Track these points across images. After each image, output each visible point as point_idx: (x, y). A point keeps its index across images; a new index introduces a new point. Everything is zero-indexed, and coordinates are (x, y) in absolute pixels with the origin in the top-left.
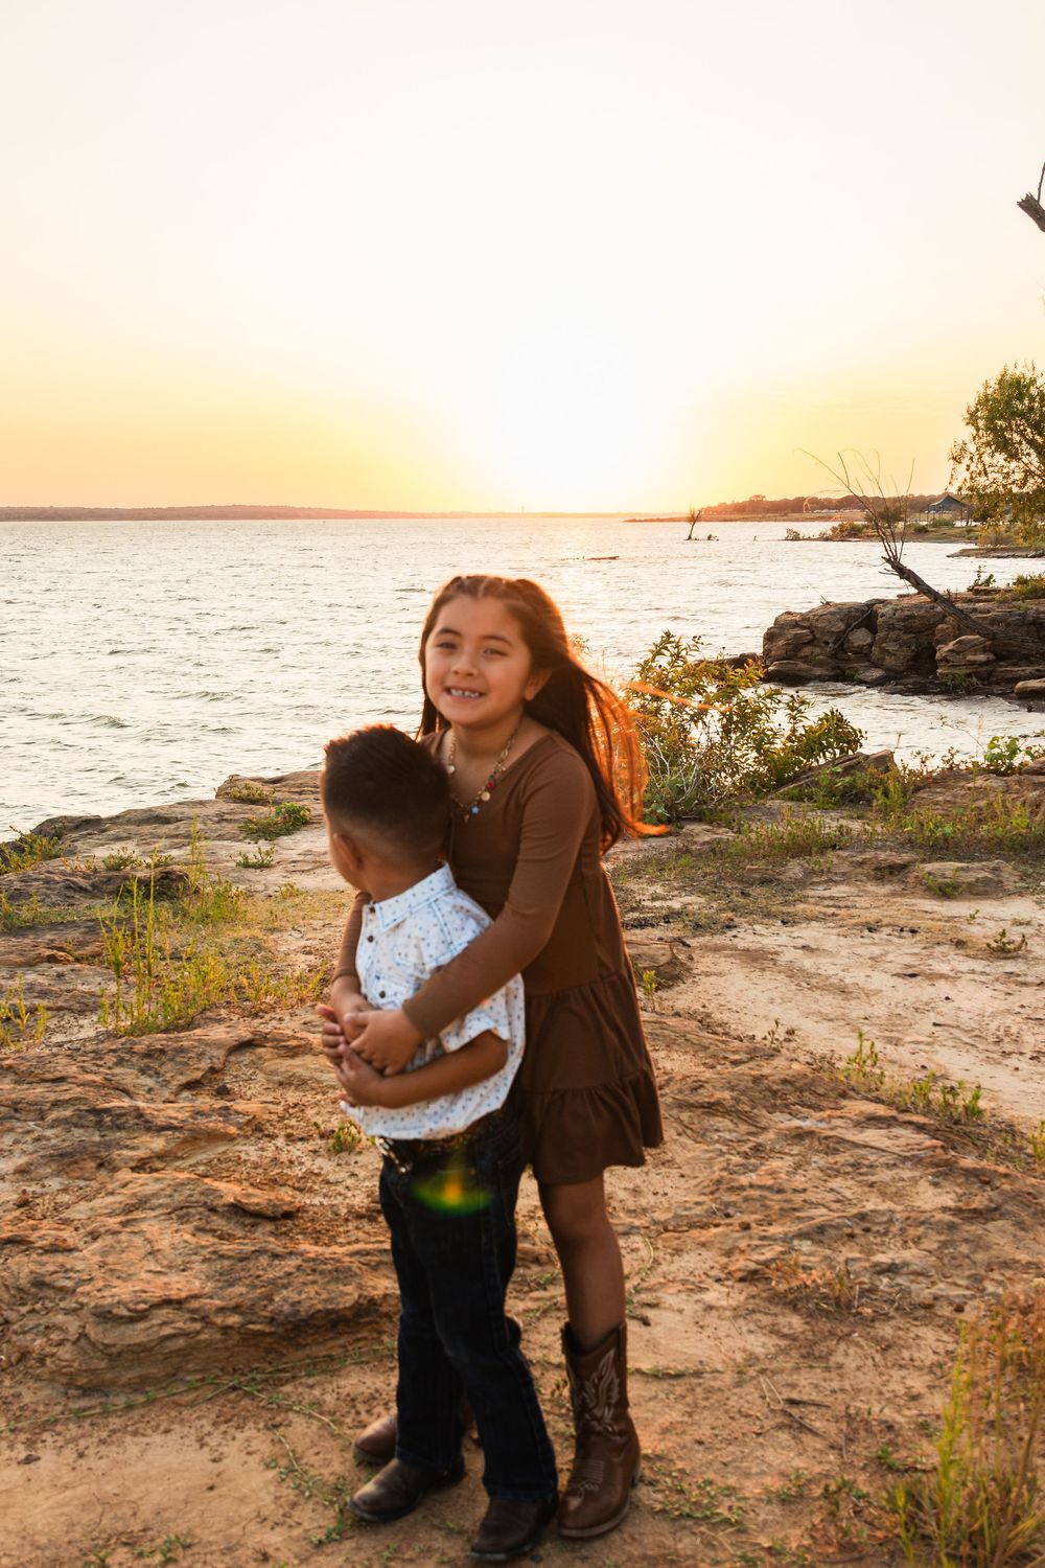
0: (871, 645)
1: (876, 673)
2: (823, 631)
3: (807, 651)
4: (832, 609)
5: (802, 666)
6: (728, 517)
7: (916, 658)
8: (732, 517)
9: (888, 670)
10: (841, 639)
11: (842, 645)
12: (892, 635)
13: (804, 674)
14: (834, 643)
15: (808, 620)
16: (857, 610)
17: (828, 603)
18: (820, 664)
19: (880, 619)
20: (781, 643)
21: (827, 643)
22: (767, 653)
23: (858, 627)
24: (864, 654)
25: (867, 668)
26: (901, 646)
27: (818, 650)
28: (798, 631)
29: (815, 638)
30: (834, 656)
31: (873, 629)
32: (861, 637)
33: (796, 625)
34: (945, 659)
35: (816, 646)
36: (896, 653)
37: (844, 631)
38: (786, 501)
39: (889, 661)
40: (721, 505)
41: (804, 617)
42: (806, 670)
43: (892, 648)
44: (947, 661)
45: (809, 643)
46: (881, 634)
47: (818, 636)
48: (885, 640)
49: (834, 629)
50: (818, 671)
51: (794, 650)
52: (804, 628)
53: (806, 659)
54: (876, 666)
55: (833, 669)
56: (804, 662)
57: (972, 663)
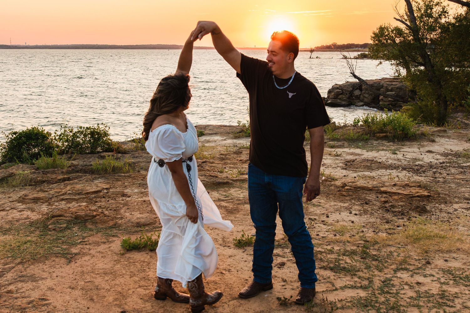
0: (360, 95)
1: (362, 103)
2: (346, 90)
3: (340, 96)
4: (349, 84)
5: (339, 101)
6: (324, 50)
7: (374, 99)
8: (326, 50)
9: (365, 102)
10: (351, 93)
11: (351, 95)
12: (367, 92)
13: (339, 103)
14: (349, 94)
15: (341, 87)
16: (356, 84)
17: (348, 82)
18: (344, 100)
19: (363, 87)
20: (333, 94)
21: (347, 94)
22: (328, 97)
23: (356, 89)
24: (358, 97)
25: (358, 102)
26: (369, 95)
27: (344, 96)
28: (338, 90)
29: (343, 92)
30: (349, 98)
31: (361, 90)
32: (357, 92)
33: (338, 88)
34: (382, 100)
35: (343, 95)
36: (367, 97)
37: (352, 91)
38: (344, 45)
39: (366, 100)
40: (322, 46)
41: (340, 86)
42: (340, 102)
43: (367, 96)
44: (383, 100)
45: (341, 94)
46: (363, 92)
47: (344, 92)
48: (364, 93)
49: (349, 90)
50: (343, 103)
51: (337, 96)
52: (340, 89)
53: (340, 99)
54: (362, 101)
55: (348, 102)
56: (340, 100)
57: (390, 101)
